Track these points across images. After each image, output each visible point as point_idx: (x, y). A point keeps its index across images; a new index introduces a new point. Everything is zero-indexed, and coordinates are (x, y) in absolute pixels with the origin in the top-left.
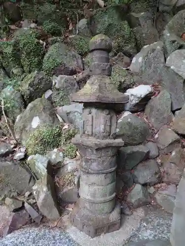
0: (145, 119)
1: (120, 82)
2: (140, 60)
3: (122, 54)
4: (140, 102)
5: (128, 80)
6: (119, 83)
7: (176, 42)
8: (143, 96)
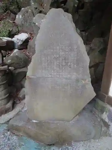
0: (27, 53)
1: (9, 30)
2: (21, 17)
3: (9, 12)
4: (23, 43)
5: (15, 30)
6: (8, 32)
7: (38, 9)
8: (24, 40)
